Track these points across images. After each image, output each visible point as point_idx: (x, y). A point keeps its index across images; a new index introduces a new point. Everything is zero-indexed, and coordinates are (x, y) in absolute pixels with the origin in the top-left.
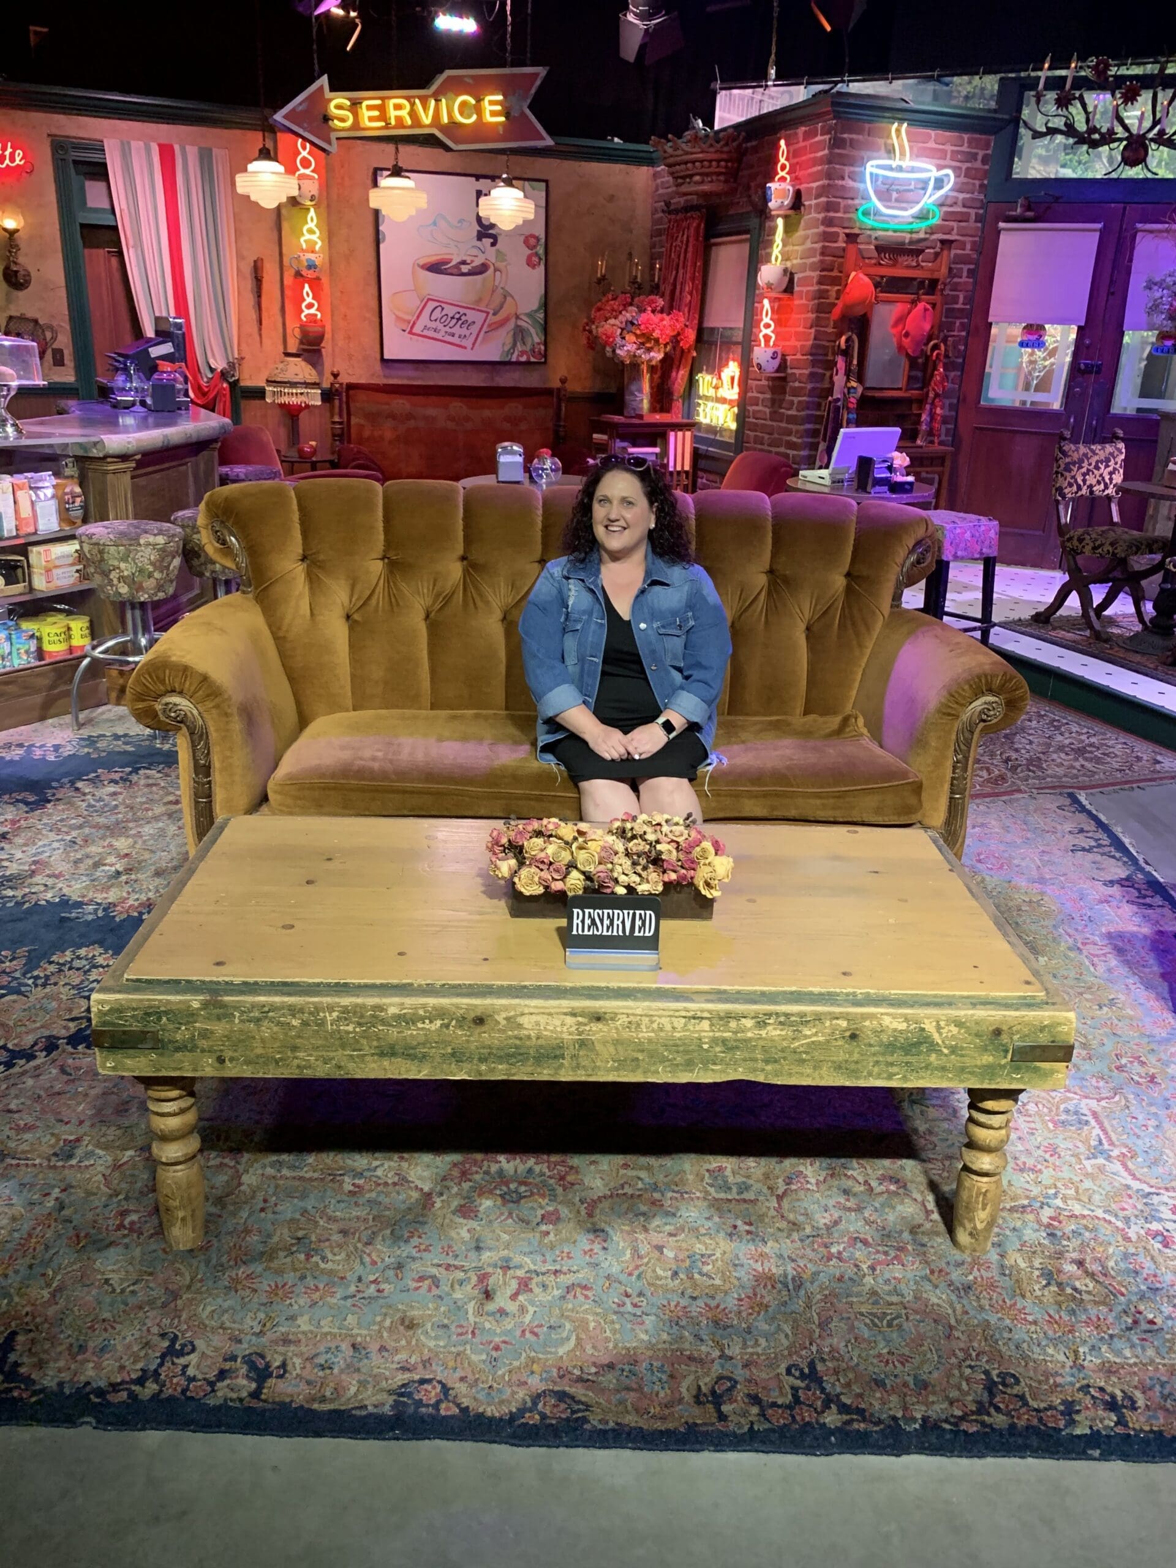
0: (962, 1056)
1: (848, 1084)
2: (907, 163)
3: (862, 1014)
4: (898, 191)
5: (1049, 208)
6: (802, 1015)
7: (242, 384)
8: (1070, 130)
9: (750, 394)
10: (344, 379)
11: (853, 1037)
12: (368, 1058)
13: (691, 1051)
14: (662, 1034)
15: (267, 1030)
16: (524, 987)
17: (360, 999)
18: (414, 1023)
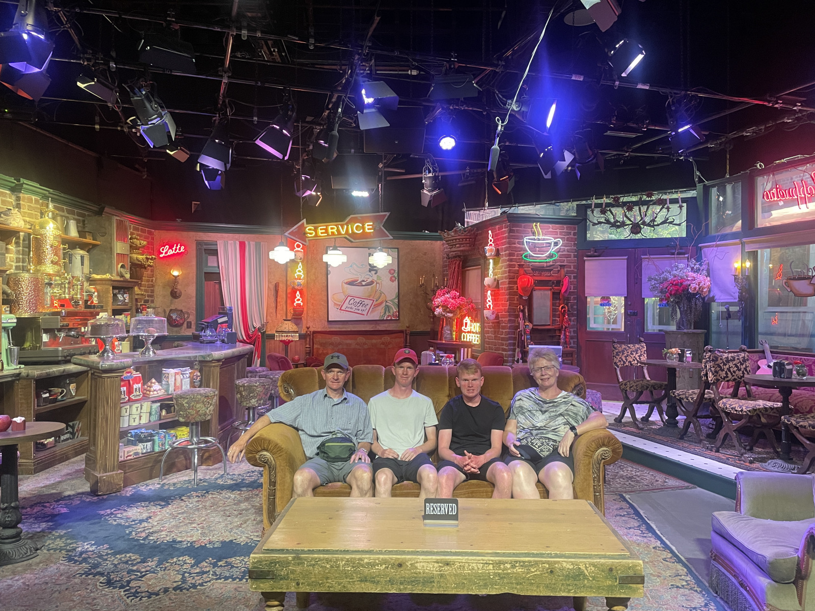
0: (598, 581)
1: (552, 595)
2: (541, 237)
3: (554, 561)
4: (539, 248)
5: (603, 252)
6: (529, 562)
7: (267, 333)
8: (608, 222)
9: (485, 329)
10: (312, 329)
11: (552, 572)
12: (356, 583)
13: (485, 579)
14: (474, 571)
15: (317, 570)
16: (418, 551)
17: (353, 556)
18: (374, 566)
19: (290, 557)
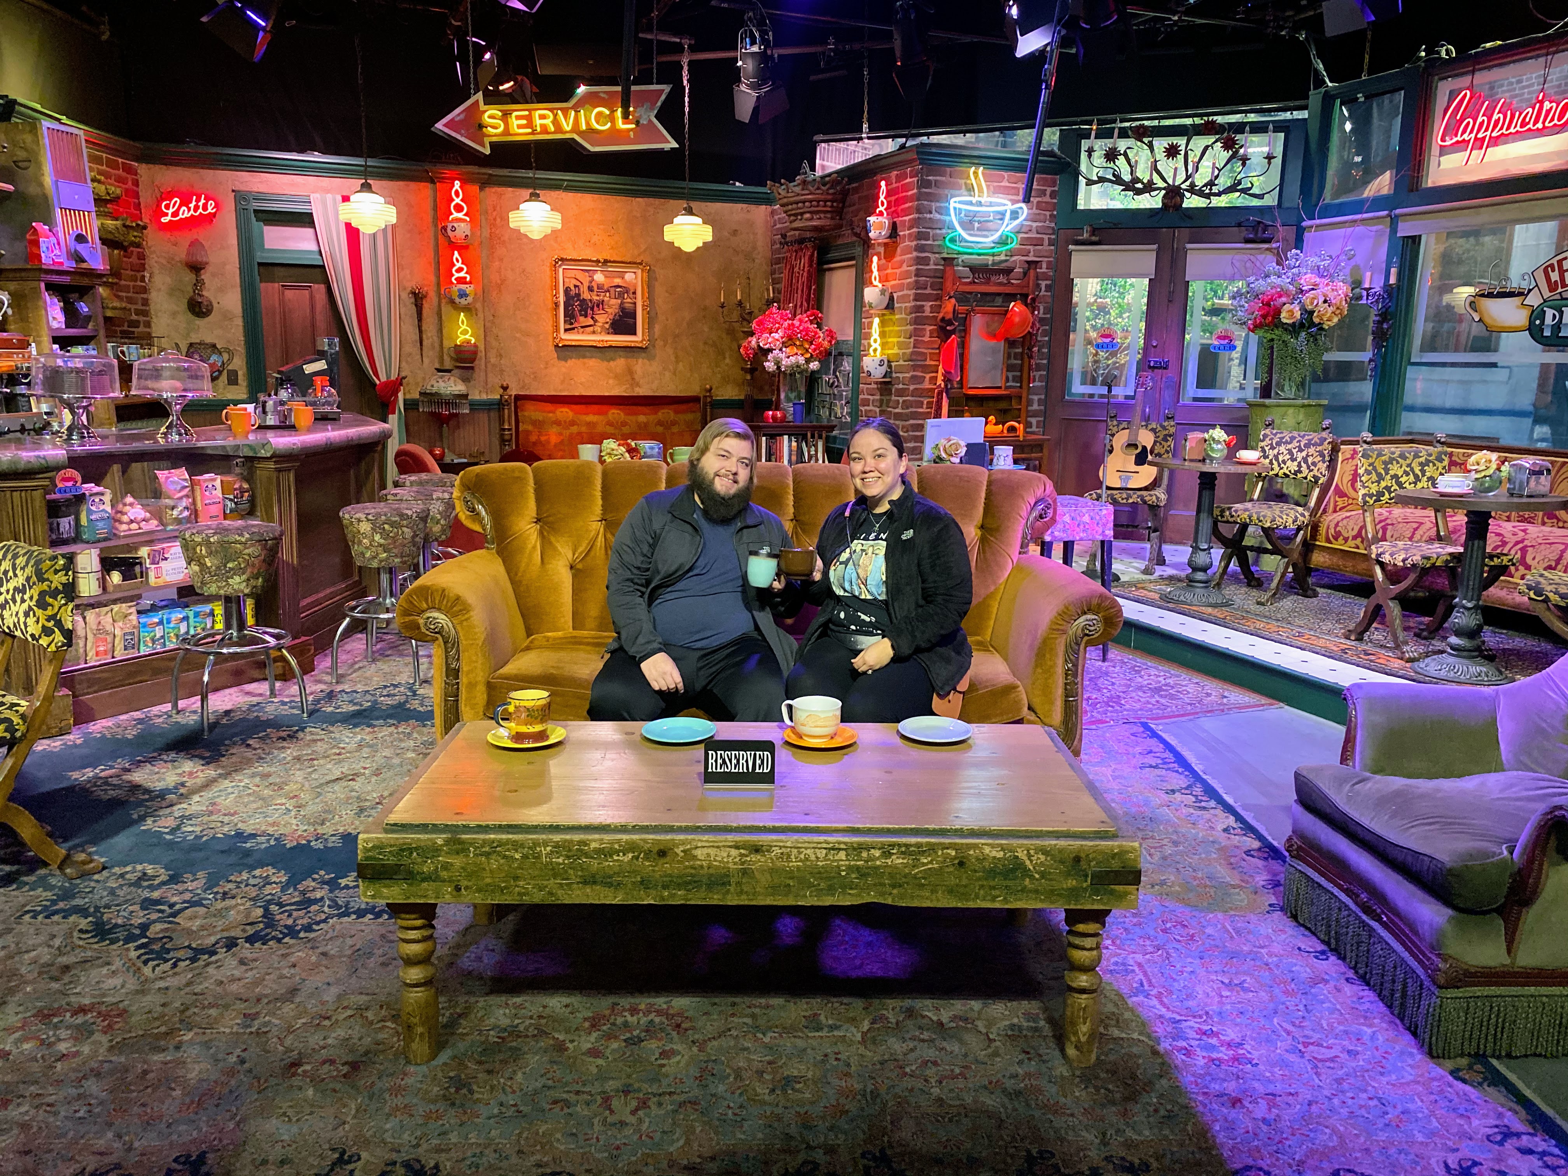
0: (1050, 880)
1: (960, 905)
2: (985, 199)
3: (967, 844)
4: (979, 222)
5: (1111, 233)
6: (919, 845)
8: (1118, 178)
9: (862, 397)
11: (961, 864)
12: (574, 887)
13: (832, 878)
14: (808, 863)
15: (495, 863)
16: (699, 827)
17: (568, 837)
18: (611, 856)
19: (440, 839)
